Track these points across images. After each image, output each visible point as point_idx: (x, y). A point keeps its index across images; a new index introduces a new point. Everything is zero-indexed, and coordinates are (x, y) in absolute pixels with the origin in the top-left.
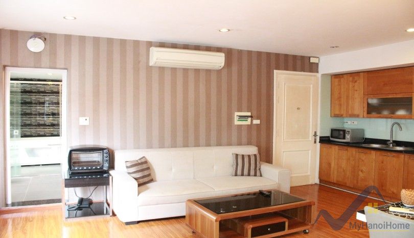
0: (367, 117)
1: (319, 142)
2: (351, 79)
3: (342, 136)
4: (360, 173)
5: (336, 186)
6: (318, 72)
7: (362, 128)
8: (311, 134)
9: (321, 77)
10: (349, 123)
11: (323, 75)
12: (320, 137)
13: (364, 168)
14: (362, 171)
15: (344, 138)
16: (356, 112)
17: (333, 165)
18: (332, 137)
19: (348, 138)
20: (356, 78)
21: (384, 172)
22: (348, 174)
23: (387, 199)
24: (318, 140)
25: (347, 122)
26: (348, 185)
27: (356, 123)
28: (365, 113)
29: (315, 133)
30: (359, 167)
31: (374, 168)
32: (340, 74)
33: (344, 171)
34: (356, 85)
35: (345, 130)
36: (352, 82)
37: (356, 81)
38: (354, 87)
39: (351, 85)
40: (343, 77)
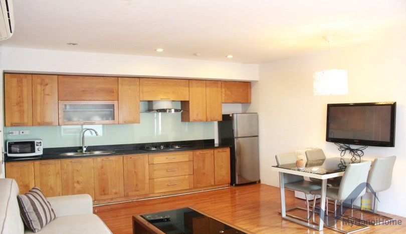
0: (65, 125)
1: (4, 161)
3: (28, 150)
4: (76, 185)
10: (16, 133)
13: (80, 179)
15: (33, 151)
20: (47, 80)
21: (104, 176)
24: (3, 159)
25: (13, 133)
27: (27, 132)
28: (61, 120)
31: (93, 176)
32: (21, 74)
34: (48, 88)
35: (34, 142)
36: (41, 84)
37: (47, 84)
38: (44, 90)
39: (39, 88)
40: (26, 77)
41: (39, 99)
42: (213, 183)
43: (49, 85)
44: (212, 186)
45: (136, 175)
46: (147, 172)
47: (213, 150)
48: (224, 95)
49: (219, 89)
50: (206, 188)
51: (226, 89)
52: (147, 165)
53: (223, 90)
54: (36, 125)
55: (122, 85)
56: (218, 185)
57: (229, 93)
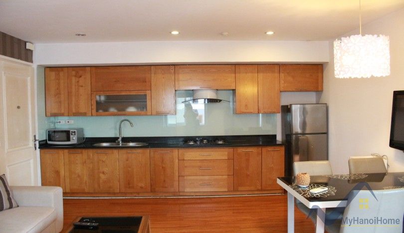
0: (97, 115)
1: (39, 148)
2: (74, 73)
3: (65, 138)
4: (101, 175)
5: (69, 195)
6: (32, 62)
7: (81, 127)
8: (31, 138)
9: (37, 67)
10: (63, 122)
11: (39, 66)
12: (39, 142)
13: (106, 170)
14: (103, 173)
15: (69, 140)
16: (82, 110)
17: (62, 173)
18: (50, 140)
19: (74, 140)
20: (81, 72)
21: (129, 169)
22: (86, 178)
23: (134, 195)
24: (38, 146)
25: (60, 122)
26: (87, 191)
27: (72, 122)
28: (94, 111)
29: (35, 136)
30: (99, 169)
31: (118, 168)
32: (59, 67)
33: (79, 176)
34: (81, 80)
35: (69, 131)
36: (75, 76)
37: (81, 76)
38: (78, 82)
39: (74, 80)
40: (62, 71)
41: (74, 90)
42: (260, 188)
43: (82, 77)
44: (258, 190)
45: (164, 170)
46: (176, 168)
47: (260, 149)
48: (283, 82)
49: (277, 75)
50: (251, 193)
51: (286, 74)
52: (177, 161)
53: (282, 75)
54: (71, 116)
55: (155, 74)
56: (265, 190)
57: (290, 79)
